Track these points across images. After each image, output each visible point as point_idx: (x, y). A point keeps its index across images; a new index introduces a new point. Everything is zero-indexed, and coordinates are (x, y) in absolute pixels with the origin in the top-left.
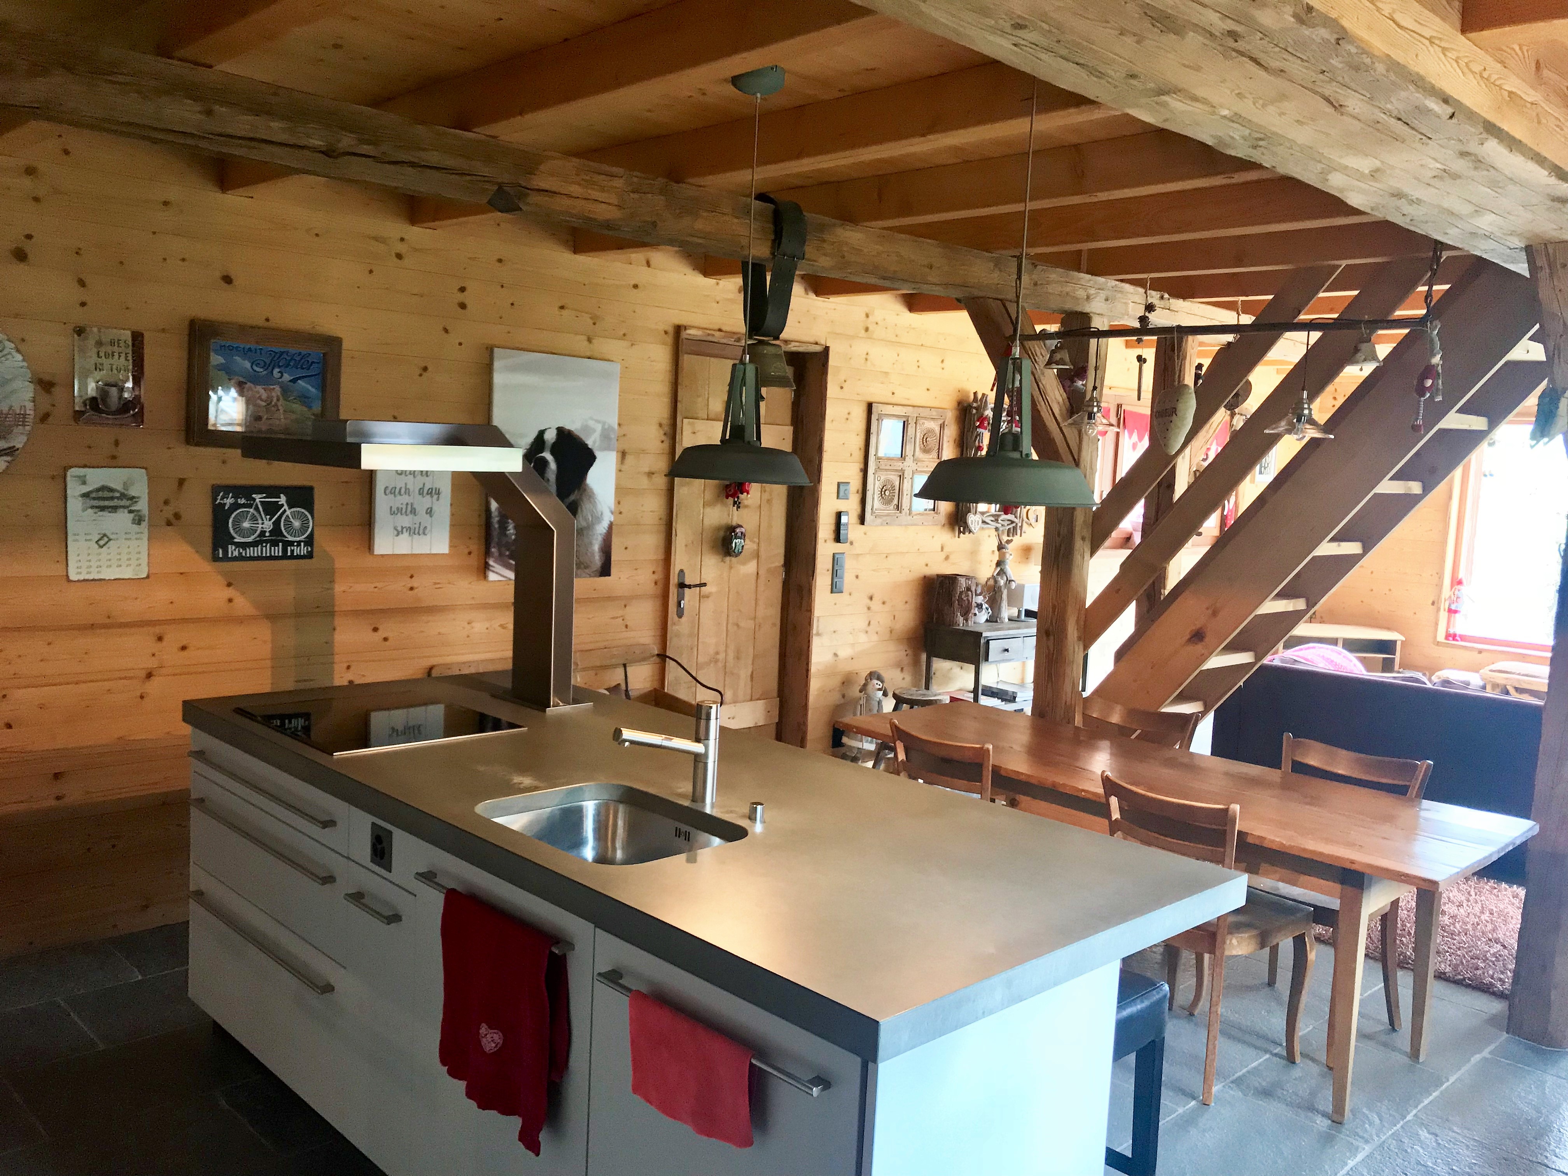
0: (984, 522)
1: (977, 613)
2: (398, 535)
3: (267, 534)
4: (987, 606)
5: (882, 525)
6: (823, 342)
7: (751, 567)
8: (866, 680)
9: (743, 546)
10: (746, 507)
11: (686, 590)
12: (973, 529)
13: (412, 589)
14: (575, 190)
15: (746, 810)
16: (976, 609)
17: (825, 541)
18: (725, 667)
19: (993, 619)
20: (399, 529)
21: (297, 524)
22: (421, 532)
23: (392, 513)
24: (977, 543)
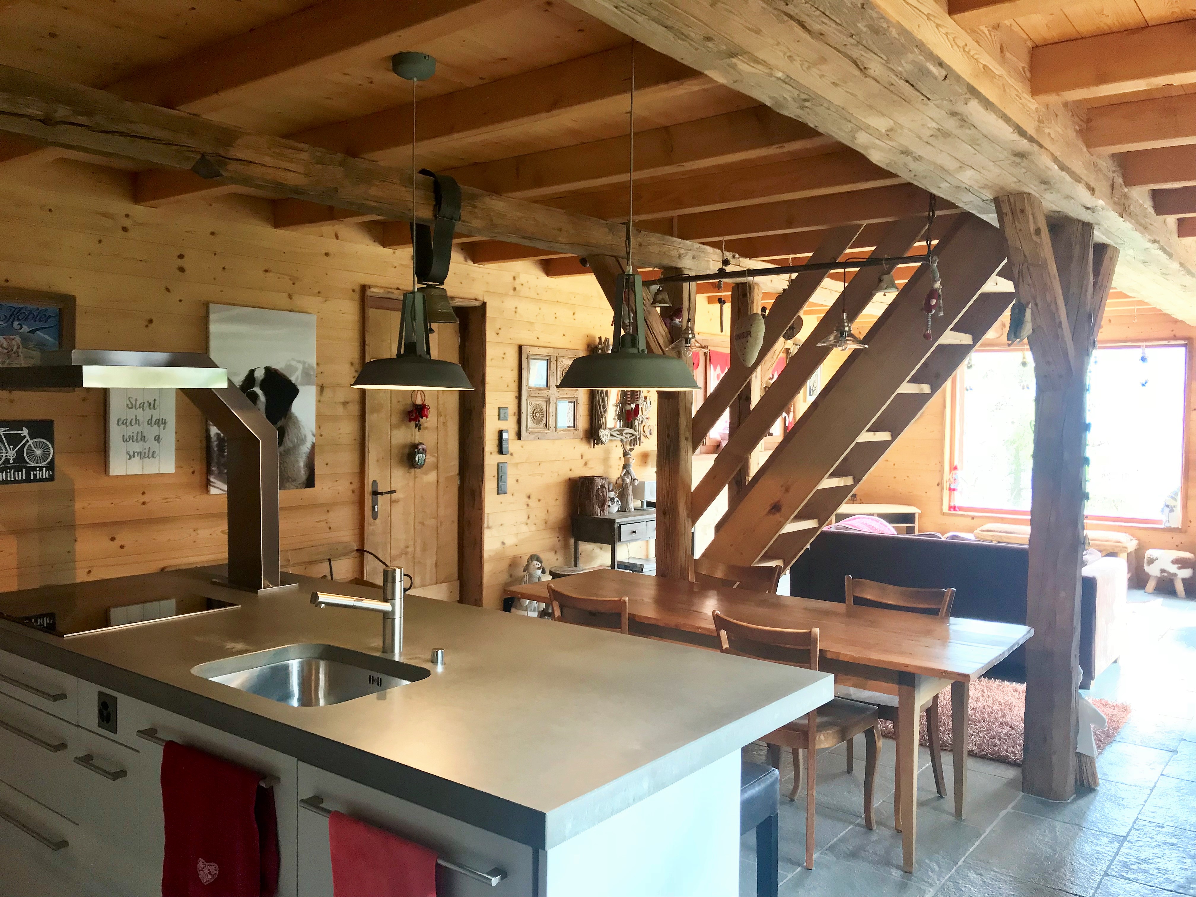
0: (612, 435)
1: (611, 505)
2: (130, 459)
3: (11, 462)
4: (618, 499)
5: (534, 439)
6: (481, 299)
7: (431, 477)
8: (528, 562)
9: (425, 460)
10: (426, 428)
11: (379, 496)
12: (604, 441)
13: (144, 503)
14: (268, 160)
15: (428, 656)
16: (610, 502)
17: (491, 453)
18: (414, 557)
19: (623, 510)
20: (132, 454)
21: (38, 452)
22: (150, 455)
23: (125, 441)
24: (608, 452)
